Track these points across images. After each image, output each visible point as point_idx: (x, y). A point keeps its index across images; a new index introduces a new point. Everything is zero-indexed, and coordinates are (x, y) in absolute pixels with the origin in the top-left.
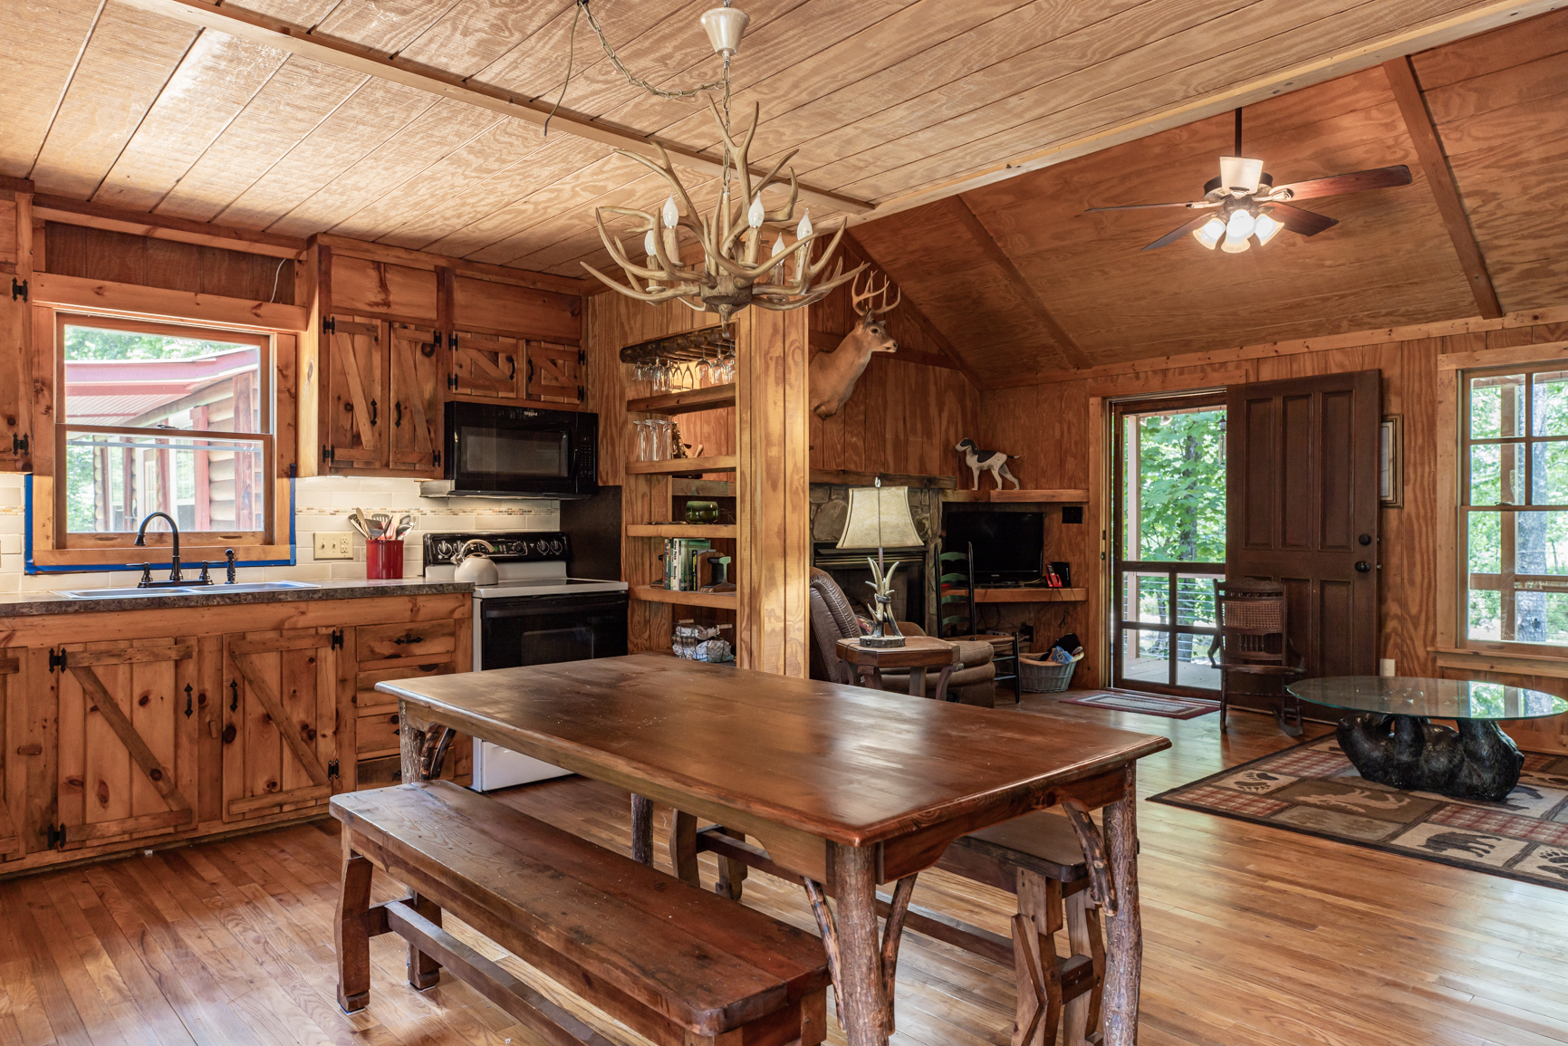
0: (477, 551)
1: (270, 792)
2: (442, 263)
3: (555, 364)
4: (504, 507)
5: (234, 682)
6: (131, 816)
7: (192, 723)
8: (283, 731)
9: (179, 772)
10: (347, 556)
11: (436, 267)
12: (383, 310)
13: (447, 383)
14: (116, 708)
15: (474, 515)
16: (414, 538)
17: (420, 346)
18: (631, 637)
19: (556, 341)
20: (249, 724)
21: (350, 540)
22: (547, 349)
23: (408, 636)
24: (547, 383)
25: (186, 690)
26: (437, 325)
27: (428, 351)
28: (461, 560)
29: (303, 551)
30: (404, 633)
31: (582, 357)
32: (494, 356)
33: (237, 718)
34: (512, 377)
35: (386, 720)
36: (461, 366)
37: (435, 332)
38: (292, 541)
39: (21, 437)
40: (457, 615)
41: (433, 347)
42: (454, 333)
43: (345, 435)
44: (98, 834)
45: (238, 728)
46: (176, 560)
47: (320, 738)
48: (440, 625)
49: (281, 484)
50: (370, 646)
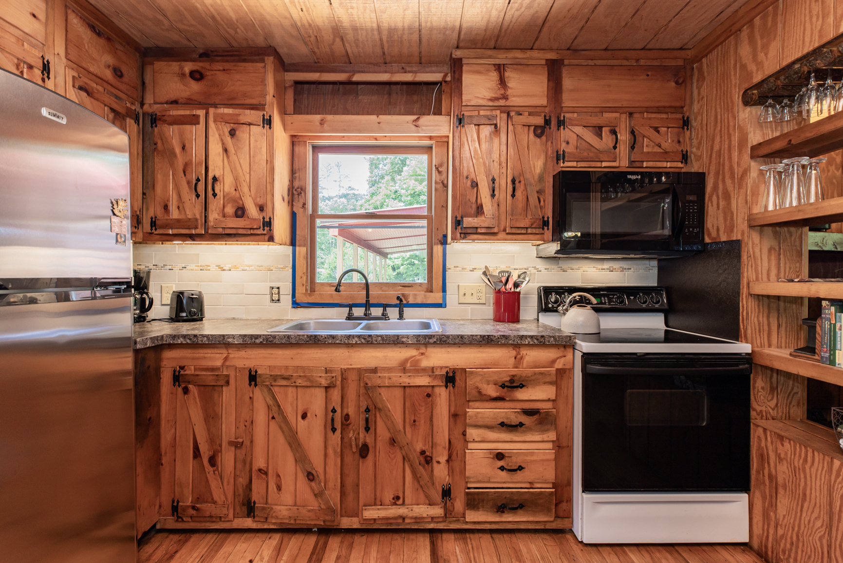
0: (582, 302)
1: (395, 504)
2: (552, 56)
3: (658, 132)
4: (606, 265)
5: (367, 408)
6: (295, 505)
7: (335, 439)
8: (404, 454)
9: (327, 476)
10: (482, 301)
11: (547, 60)
12: (502, 102)
13: (555, 159)
14: (285, 419)
15: (580, 272)
16: (530, 289)
17: (532, 128)
18: (754, 404)
19: (659, 110)
20: (379, 445)
21: (484, 290)
22: (650, 119)
23: (512, 381)
24: (650, 150)
25: (332, 411)
26: (547, 110)
27: (540, 131)
28: (567, 310)
29: (452, 297)
30: (508, 379)
31: (686, 123)
32: (598, 130)
33: (369, 440)
34: (615, 147)
35: (491, 456)
36: (568, 143)
37: (545, 116)
38: (444, 290)
39: (267, 219)
40: (559, 365)
41: (543, 128)
42: (562, 115)
43: (471, 207)
44: (274, 515)
45: (370, 446)
46: (367, 301)
47: (435, 464)
48: (541, 373)
49: (438, 249)
50: (477, 388)
